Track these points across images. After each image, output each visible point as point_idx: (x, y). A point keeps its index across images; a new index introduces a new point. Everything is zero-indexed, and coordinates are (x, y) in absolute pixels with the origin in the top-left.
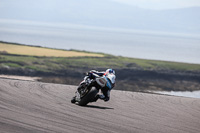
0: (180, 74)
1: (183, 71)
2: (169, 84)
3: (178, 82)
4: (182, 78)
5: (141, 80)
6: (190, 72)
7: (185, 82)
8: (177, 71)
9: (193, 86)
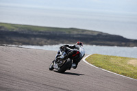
0: (34, 33)
1: (36, 32)
2: (27, 41)
3: (33, 39)
4: (35, 36)
5: (7, 38)
6: (41, 32)
7: (38, 39)
8: (33, 32)
9: (43, 42)
